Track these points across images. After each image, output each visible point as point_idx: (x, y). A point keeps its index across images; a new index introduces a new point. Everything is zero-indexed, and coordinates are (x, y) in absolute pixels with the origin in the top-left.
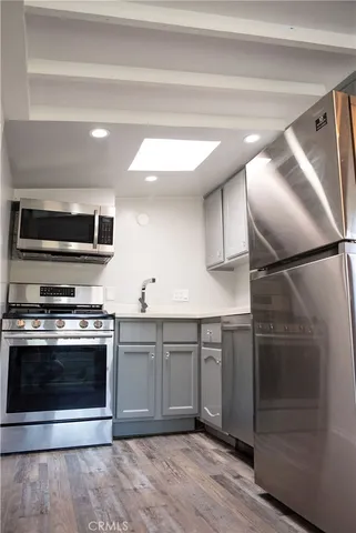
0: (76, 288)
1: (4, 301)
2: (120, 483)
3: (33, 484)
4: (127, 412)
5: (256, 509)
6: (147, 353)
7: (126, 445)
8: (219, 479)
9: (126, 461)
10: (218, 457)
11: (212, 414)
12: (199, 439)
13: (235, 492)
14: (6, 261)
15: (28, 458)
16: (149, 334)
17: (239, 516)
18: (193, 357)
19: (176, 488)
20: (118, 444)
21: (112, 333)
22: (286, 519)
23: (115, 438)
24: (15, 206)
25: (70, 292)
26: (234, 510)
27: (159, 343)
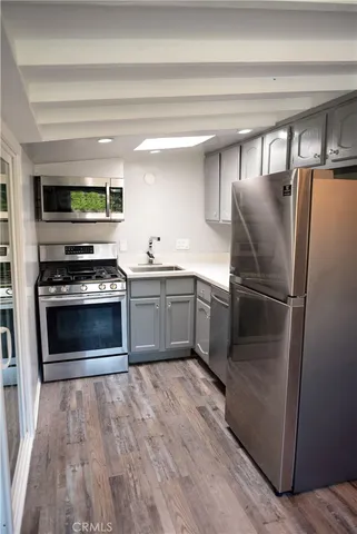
0: (94, 245)
1: (36, 260)
2: (133, 413)
3: (73, 412)
4: (138, 347)
5: (222, 441)
6: (153, 304)
7: (138, 372)
8: (202, 410)
9: (137, 390)
10: (205, 388)
11: (203, 351)
12: (192, 365)
13: (211, 424)
14: (34, 223)
15: (68, 384)
16: (155, 289)
17: (210, 447)
18: (190, 305)
19: (171, 419)
20: (132, 369)
21: (124, 293)
22: (240, 450)
23: (130, 364)
24: (36, 180)
25: (90, 250)
26: (207, 442)
27: (163, 296)
